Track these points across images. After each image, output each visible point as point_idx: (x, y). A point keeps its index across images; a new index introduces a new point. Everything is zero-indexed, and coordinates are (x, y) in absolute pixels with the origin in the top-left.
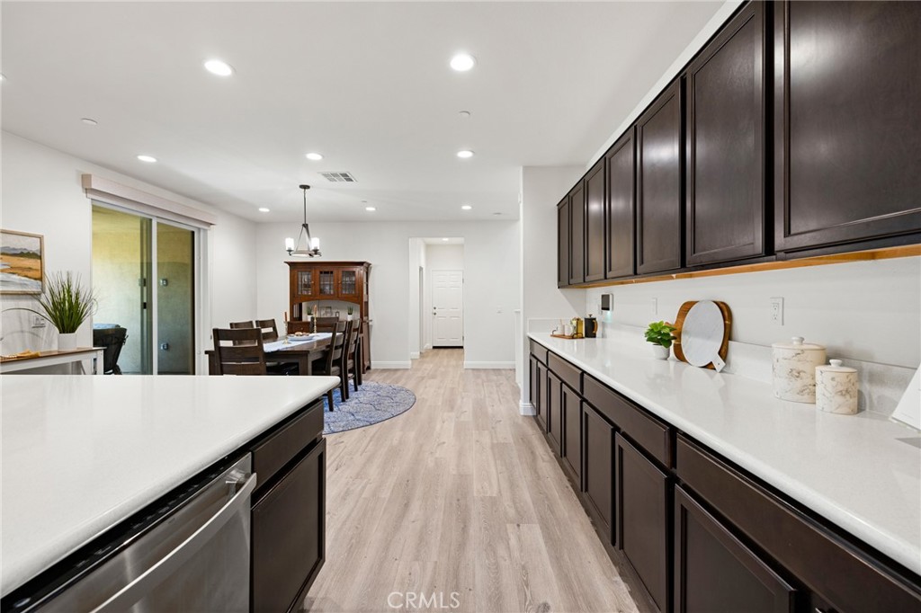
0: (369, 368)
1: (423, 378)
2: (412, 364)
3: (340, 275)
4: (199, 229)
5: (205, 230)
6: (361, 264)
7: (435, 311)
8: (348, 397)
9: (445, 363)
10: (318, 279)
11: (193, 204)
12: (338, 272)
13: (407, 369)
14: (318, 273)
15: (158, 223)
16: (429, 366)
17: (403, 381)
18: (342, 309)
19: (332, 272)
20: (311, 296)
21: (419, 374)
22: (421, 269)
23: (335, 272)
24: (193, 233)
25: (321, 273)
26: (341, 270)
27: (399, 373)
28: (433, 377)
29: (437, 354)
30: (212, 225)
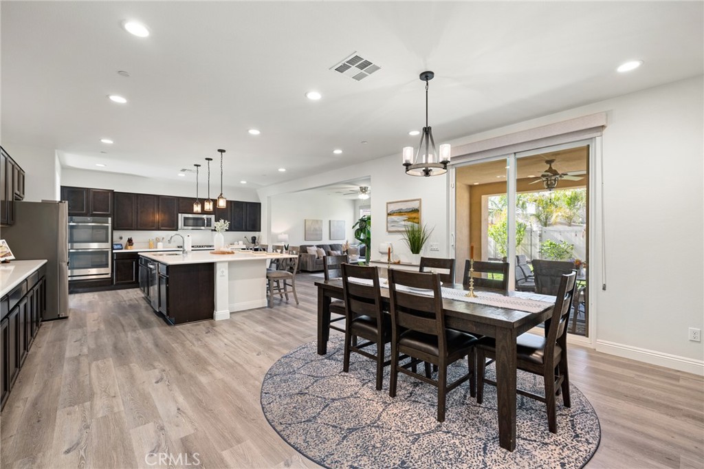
4: (591, 139)
5: (595, 138)
24: (589, 147)
30: (603, 127)
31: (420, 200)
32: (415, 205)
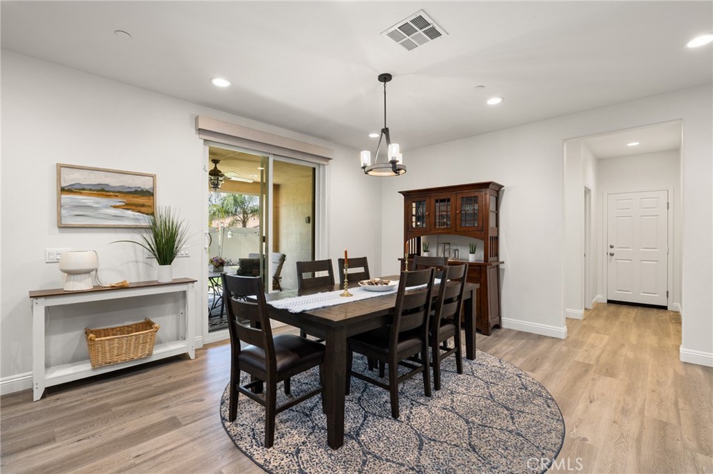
0: (498, 326)
1: (586, 368)
2: (569, 331)
3: (459, 202)
4: (319, 164)
5: (324, 165)
6: (486, 185)
7: (611, 251)
8: (437, 387)
9: (633, 338)
10: (433, 210)
11: (310, 140)
12: (456, 200)
13: (559, 340)
14: (433, 201)
15: (274, 161)
16: (598, 343)
17: (546, 367)
18: (462, 245)
19: (449, 200)
20: (426, 228)
21: (580, 356)
22: (587, 191)
23: (453, 200)
24: (314, 169)
25: (437, 201)
26: (459, 196)
27: (543, 346)
28: (610, 371)
29: (616, 315)
30: (330, 159)
31: (153, 177)
32: (145, 184)
